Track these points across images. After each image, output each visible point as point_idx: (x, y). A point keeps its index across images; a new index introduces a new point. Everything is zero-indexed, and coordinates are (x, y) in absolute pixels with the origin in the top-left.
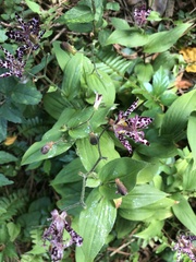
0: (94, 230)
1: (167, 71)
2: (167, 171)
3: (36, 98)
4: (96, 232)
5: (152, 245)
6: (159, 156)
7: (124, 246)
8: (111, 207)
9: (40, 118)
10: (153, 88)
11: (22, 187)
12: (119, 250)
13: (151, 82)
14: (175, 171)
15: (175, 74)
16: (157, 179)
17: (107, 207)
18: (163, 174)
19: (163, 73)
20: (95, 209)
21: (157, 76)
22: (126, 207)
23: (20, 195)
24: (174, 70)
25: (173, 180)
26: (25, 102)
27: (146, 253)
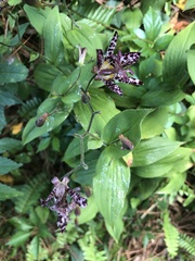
0: (110, 193)
1: (158, 12)
2: (179, 121)
3: (22, 74)
4: (113, 195)
5: (180, 200)
6: (164, 103)
7: (153, 206)
8: (123, 167)
9: (37, 97)
10: (146, 34)
11: (41, 172)
12: (149, 211)
13: (142, 27)
14: (188, 119)
15: (168, 13)
16: (170, 131)
17: (119, 168)
18: (175, 126)
19: (154, 14)
20: (107, 172)
21: (148, 20)
22: (140, 165)
23: (40, 179)
24: (166, 9)
25: (187, 128)
26: (13, 80)
27: (177, 209)
